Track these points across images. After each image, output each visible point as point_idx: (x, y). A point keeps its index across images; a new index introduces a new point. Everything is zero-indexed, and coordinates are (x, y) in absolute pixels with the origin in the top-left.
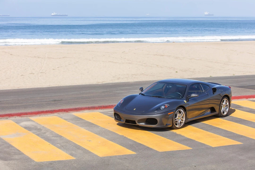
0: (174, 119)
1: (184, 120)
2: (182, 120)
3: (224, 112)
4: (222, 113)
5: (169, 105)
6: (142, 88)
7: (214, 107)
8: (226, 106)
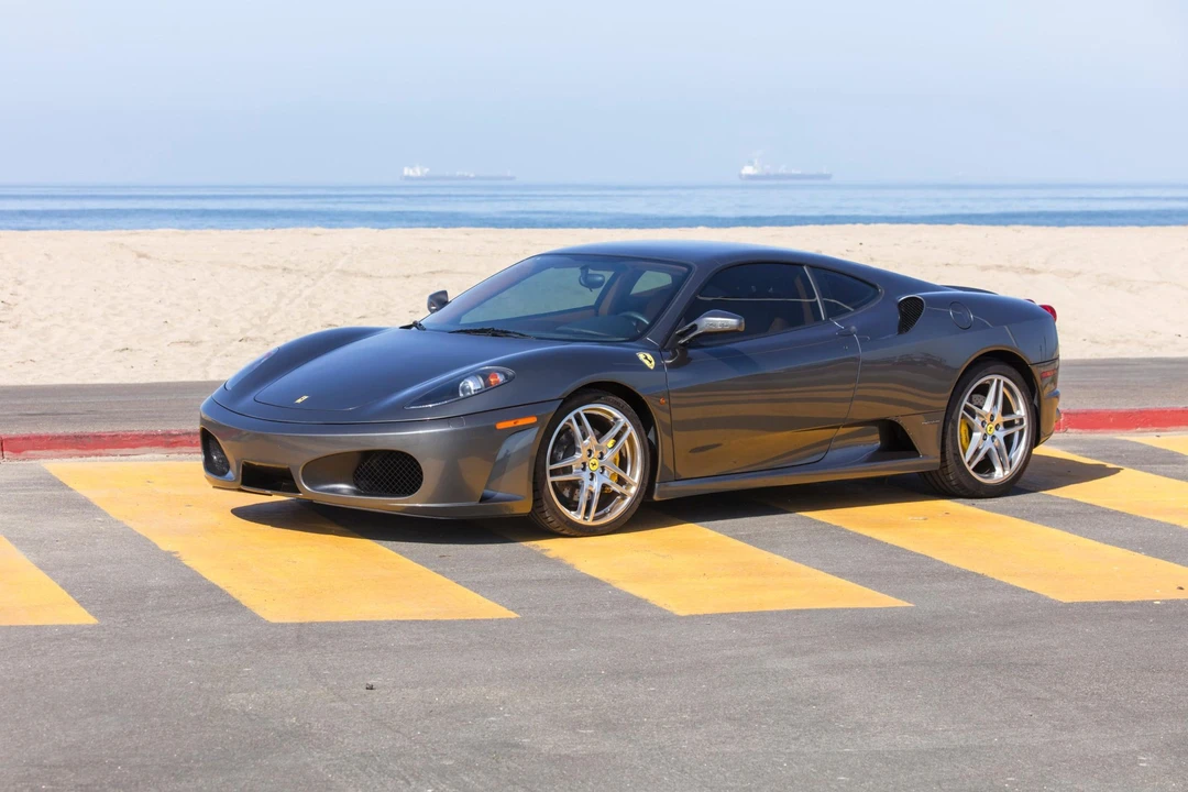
0: (549, 467)
1: (637, 479)
2: (621, 481)
3: (986, 466)
4: (970, 469)
5: (510, 372)
6: (445, 293)
7: (901, 421)
8: (1008, 425)
